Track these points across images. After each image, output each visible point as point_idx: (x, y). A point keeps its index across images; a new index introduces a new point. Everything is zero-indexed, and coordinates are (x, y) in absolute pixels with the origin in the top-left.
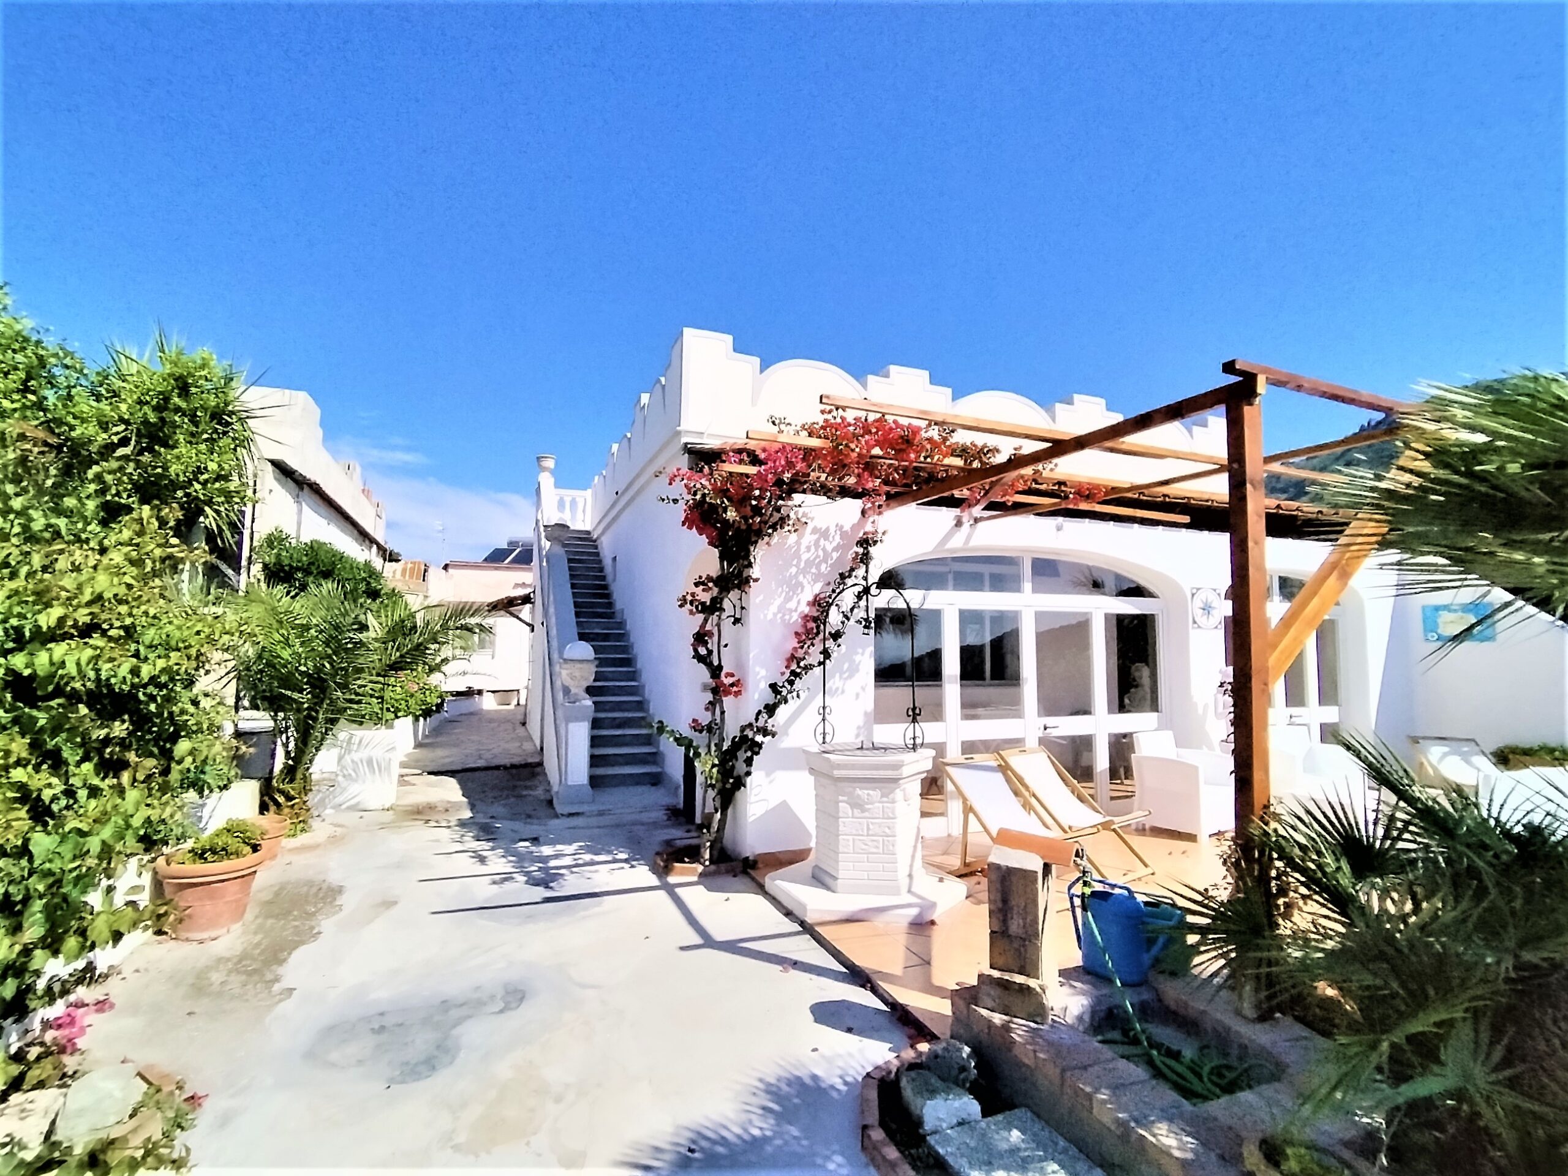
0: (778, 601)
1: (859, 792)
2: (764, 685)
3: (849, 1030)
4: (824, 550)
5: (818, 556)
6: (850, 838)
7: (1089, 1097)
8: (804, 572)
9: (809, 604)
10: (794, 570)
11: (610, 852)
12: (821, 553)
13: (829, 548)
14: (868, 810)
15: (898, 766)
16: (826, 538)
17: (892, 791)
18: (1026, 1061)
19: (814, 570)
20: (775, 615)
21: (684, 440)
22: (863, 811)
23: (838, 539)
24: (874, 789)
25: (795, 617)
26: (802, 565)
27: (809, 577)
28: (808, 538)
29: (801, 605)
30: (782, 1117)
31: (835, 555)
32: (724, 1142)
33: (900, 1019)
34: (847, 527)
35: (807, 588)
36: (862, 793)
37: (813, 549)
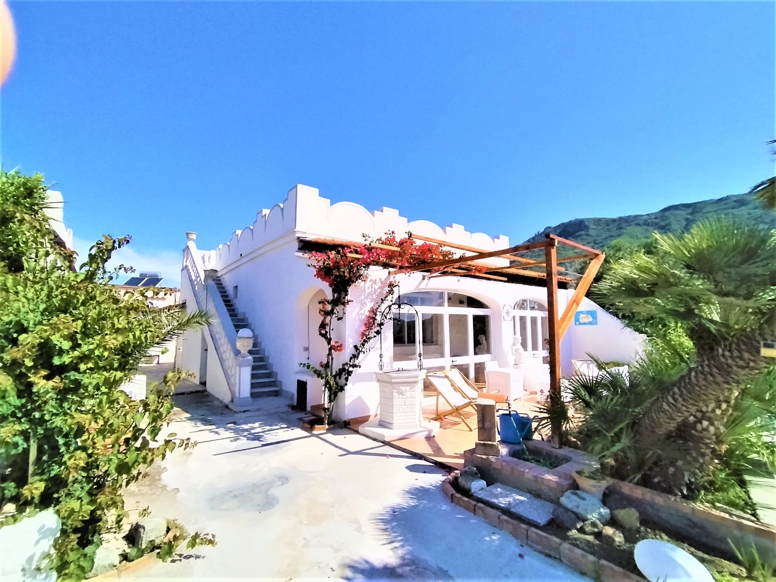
0: (358, 310)
1: (401, 388)
2: (352, 346)
3: (425, 472)
4: (374, 288)
5: (372, 291)
6: (398, 407)
7: (523, 472)
8: (367, 298)
9: (369, 311)
10: (363, 297)
11: (277, 425)
12: (373, 290)
13: (376, 288)
14: (405, 395)
15: (417, 377)
16: (375, 284)
17: (414, 387)
18: (498, 467)
19: (371, 297)
20: (356, 316)
21: (298, 235)
22: (403, 395)
23: (380, 283)
24: (407, 386)
25: (364, 317)
26: (366, 295)
27: (369, 300)
28: (368, 283)
29: (366, 312)
30: (418, 499)
31: (379, 291)
32: (404, 508)
33: (440, 467)
34: (383, 279)
35: (368, 304)
36: (403, 388)
37: (370, 288)
